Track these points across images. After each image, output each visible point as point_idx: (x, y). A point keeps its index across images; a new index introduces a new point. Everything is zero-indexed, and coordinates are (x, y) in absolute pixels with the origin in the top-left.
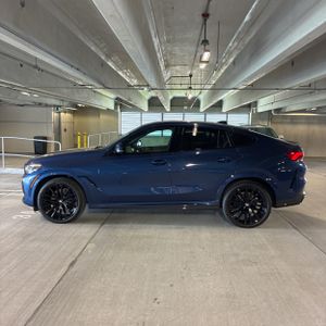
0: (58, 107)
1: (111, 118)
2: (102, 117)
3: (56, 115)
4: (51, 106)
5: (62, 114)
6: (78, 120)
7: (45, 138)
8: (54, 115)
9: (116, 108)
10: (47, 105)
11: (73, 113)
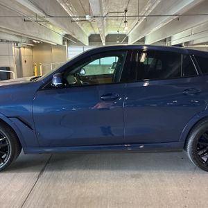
0: (17, 43)
1: (61, 51)
2: (54, 51)
3: (17, 49)
4: (11, 42)
5: (22, 49)
6: (36, 53)
7: (8, 68)
8: (15, 50)
9: (64, 44)
10: (7, 41)
11: (31, 48)
